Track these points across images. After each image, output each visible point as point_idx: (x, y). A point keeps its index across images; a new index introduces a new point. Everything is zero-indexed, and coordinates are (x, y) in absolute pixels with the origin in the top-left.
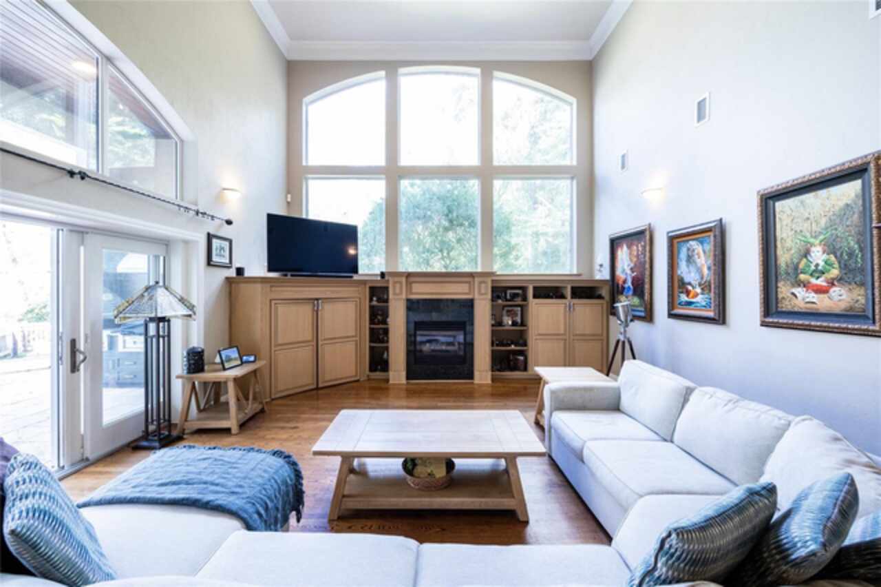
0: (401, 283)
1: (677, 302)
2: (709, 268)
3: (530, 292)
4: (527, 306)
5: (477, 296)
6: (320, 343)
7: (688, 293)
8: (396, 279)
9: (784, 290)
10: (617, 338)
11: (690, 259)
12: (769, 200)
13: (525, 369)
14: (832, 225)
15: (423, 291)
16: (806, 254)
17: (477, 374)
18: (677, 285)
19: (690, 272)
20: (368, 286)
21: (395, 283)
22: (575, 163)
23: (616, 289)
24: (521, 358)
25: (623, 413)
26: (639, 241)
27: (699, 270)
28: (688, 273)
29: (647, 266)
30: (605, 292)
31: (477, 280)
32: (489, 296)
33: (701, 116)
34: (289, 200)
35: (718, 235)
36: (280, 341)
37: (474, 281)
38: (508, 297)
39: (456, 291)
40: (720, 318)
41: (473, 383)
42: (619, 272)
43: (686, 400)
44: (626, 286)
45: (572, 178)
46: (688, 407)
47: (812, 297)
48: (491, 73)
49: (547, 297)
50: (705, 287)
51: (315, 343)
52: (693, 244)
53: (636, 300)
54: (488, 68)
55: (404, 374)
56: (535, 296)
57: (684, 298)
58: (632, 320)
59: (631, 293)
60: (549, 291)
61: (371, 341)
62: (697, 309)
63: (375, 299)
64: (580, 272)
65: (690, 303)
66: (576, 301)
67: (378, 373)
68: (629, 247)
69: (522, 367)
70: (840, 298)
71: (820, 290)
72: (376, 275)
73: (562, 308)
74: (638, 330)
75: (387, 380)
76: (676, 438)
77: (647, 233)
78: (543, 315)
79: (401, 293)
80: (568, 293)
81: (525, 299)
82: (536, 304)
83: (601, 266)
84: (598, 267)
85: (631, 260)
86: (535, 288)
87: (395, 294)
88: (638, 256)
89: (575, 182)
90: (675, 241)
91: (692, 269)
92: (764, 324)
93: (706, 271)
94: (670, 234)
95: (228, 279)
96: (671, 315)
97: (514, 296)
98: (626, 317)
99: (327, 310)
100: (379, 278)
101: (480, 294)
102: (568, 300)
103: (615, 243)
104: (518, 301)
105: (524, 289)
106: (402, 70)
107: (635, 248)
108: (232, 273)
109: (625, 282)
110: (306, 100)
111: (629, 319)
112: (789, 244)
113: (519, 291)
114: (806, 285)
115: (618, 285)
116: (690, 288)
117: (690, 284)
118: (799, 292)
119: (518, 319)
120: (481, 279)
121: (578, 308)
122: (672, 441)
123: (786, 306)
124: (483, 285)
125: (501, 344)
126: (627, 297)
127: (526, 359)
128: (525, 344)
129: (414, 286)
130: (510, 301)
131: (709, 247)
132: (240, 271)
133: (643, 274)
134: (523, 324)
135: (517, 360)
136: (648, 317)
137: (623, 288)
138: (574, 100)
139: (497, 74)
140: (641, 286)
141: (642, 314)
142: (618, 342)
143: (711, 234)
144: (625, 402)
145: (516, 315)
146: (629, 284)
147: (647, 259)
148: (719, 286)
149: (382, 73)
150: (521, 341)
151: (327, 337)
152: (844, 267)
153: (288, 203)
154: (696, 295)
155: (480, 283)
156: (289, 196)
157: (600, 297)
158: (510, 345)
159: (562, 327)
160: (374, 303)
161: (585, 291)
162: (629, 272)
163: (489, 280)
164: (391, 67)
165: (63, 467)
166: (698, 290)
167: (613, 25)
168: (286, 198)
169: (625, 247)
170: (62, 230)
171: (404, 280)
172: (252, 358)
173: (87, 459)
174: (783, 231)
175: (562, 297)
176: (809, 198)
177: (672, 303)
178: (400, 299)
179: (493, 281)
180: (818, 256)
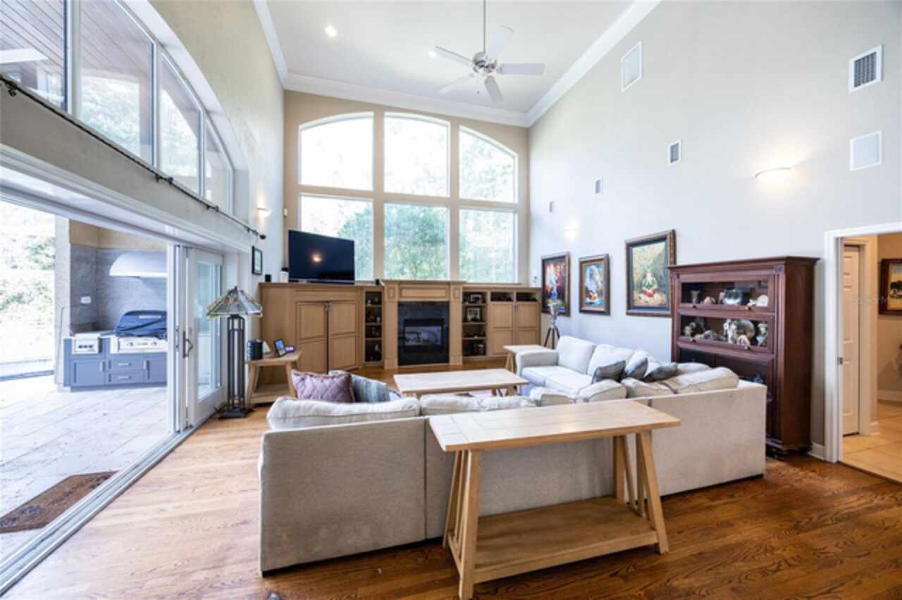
0: (394, 289)
1: (584, 302)
2: (602, 282)
3: (489, 297)
4: (485, 307)
5: (452, 299)
6: (330, 337)
7: (590, 297)
8: (390, 286)
9: (636, 295)
10: (548, 327)
11: (591, 276)
12: (630, 246)
13: (484, 354)
14: (655, 262)
15: (411, 296)
16: (645, 276)
17: (452, 358)
18: (584, 292)
19: (591, 285)
20: (364, 291)
21: (389, 289)
22: (516, 201)
23: (546, 294)
24: (482, 346)
25: (561, 365)
26: (562, 262)
27: (596, 283)
28: (590, 285)
29: (567, 279)
30: (538, 296)
31: (452, 287)
32: (461, 299)
33: (597, 191)
34: (286, 214)
35: (606, 262)
36: (303, 337)
37: (449, 288)
38: (472, 300)
39: (437, 296)
40: (607, 312)
41: (448, 366)
42: (548, 283)
43: (593, 352)
44: (553, 292)
45: (515, 212)
46: (594, 354)
47: (647, 299)
48: (458, 127)
49: (499, 300)
50: (600, 293)
51: (325, 339)
52: (594, 267)
53: (559, 302)
54: (456, 123)
55: (396, 361)
56: (492, 299)
57: (588, 300)
58: (559, 315)
59: (556, 297)
60: (501, 296)
61: (367, 336)
62: (596, 307)
63: (369, 301)
64: (521, 281)
65: (591, 304)
66: (520, 303)
67: (371, 362)
68: (555, 266)
69: (482, 352)
70: (658, 299)
71: (650, 295)
72: (372, 282)
73: (510, 307)
74: (561, 322)
75: (382, 367)
76: (589, 372)
77: (567, 258)
78: (497, 313)
79: (394, 297)
80: (514, 297)
81: (484, 301)
82: (494, 305)
83: (536, 278)
84: (533, 279)
85: (556, 275)
86: (492, 294)
87: (389, 297)
88: (560, 272)
89: (516, 216)
90: (584, 264)
91: (593, 282)
92: (628, 314)
93: (600, 284)
94: (582, 260)
95: (260, 284)
96: (581, 311)
97: (477, 299)
98: (555, 312)
99: (335, 311)
100: (374, 285)
101: (455, 298)
102: (515, 303)
103: (545, 263)
104: (480, 303)
105: (483, 294)
106: (387, 114)
107: (558, 267)
108: (262, 279)
109: (552, 289)
110: (301, 127)
111: (557, 313)
112: (638, 270)
113: (480, 296)
114: (644, 292)
115: (547, 292)
116: (591, 294)
117: (591, 291)
118: (642, 296)
119: (478, 317)
120: (456, 286)
121: (521, 308)
122: (587, 373)
123: (637, 304)
124: (457, 291)
125: (468, 336)
126: (553, 300)
127: (485, 345)
128: (484, 335)
129: (404, 291)
130: (473, 302)
131: (602, 269)
132: (268, 278)
133: (564, 284)
134: (482, 320)
135: (478, 348)
136: (567, 313)
137: (551, 294)
138: (516, 155)
139: (462, 127)
140: (562, 293)
141: (563, 311)
142: (550, 330)
143: (603, 262)
144: (561, 360)
145: (476, 314)
146: (555, 291)
147: (567, 275)
148: (607, 293)
149: (371, 114)
150: (482, 333)
151: (336, 332)
152: (659, 284)
153: (285, 217)
154: (595, 298)
155: (455, 289)
156: (286, 210)
157: (535, 300)
158: (473, 336)
159: (510, 322)
160: (369, 305)
161: (525, 296)
162: (554, 282)
163: (461, 287)
164: (379, 111)
165: (179, 432)
166: (596, 295)
167: (545, 110)
168: (283, 211)
169: (552, 267)
170: (179, 246)
171: (396, 286)
172: (292, 349)
173: (191, 427)
174: (636, 264)
175: (510, 300)
176: (646, 247)
177: (581, 303)
178: (394, 302)
179: (464, 288)
180: (650, 278)
